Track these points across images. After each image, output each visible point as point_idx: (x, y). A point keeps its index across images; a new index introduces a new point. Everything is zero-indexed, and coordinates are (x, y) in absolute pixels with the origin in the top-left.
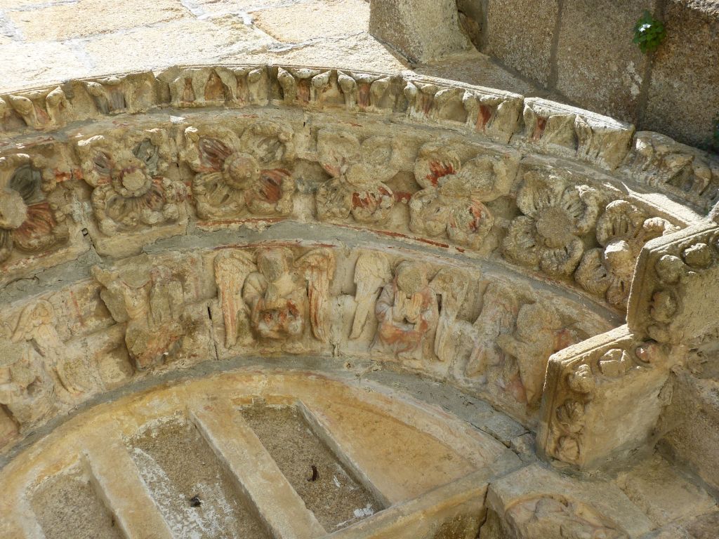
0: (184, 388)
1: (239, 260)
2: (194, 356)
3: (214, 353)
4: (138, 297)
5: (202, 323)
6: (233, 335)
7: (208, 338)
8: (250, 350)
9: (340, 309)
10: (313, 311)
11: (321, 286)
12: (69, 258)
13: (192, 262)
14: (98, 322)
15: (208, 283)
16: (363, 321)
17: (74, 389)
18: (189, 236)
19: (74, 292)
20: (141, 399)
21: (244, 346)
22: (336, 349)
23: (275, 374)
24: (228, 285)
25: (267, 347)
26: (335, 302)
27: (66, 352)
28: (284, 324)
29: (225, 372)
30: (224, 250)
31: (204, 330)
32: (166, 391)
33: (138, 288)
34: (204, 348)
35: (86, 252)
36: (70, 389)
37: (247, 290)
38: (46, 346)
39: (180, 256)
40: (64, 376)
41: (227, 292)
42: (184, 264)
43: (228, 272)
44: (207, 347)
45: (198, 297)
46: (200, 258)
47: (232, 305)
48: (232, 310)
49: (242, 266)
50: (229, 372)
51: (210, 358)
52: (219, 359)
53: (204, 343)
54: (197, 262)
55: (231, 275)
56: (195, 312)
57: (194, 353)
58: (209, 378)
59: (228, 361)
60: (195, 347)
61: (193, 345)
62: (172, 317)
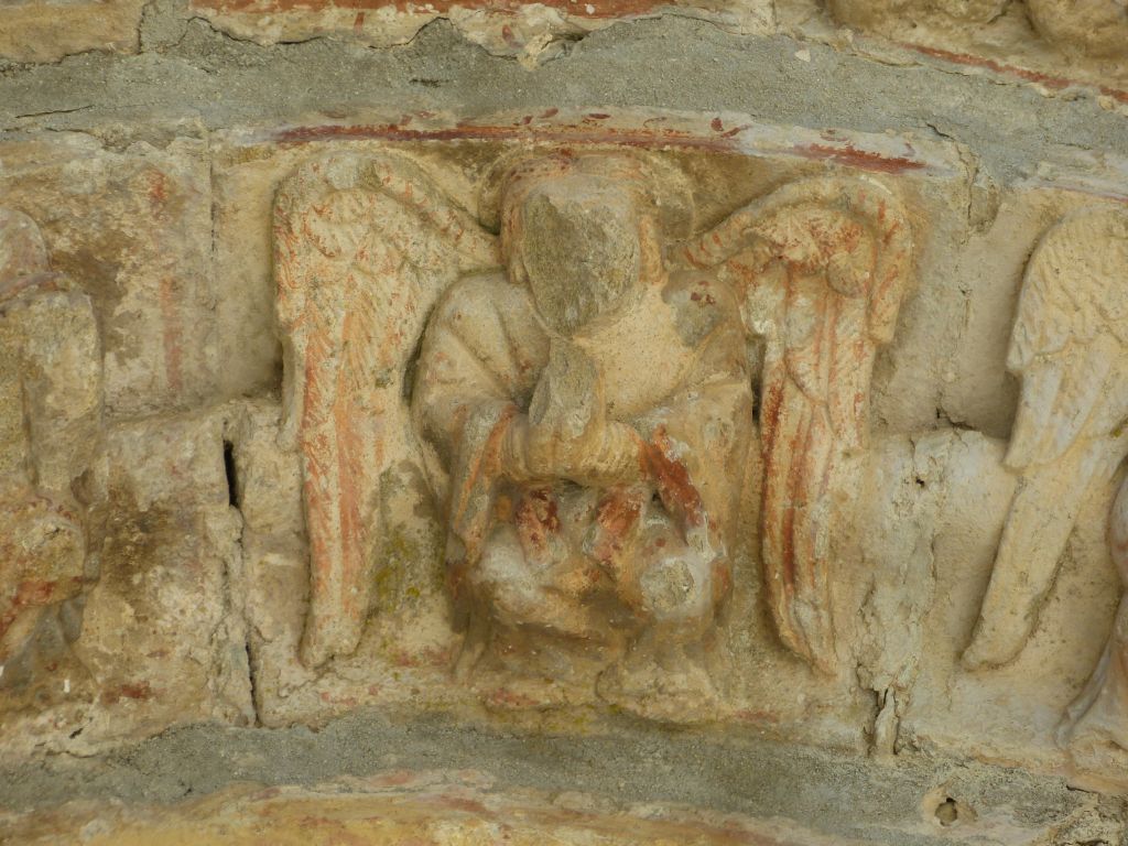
1: (406, 202)
2: (138, 693)
3: (239, 689)
5: (189, 523)
7: (215, 608)
8: (431, 686)
9: (922, 501)
10: (780, 503)
11: (832, 374)
13: (157, 198)
15: (233, 315)
16: (1040, 573)
18: (151, 57)
21: (403, 660)
22: (887, 714)
23: (551, 820)
24: (337, 332)
25: (523, 676)
26: (899, 463)
28: (618, 562)
29: (290, 791)
30: (333, 145)
31: (194, 562)
34: (188, 657)
37: (434, 368)
39: (96, 165)
41: (330, 367)
42: (117, 208)
43: (343, 264)
44: (204, 655)
45: (176, 383)
46: (203, 182)
47: (351, 439)
48: (353, 468)
49: (417, 236)
50: (312, 794)
51: (217, 712)
52: (267, 718)
53: (191, 632)
54: (182, 199)
55: (359, 280)
56: (158, 462)
57: (136, 678)
58: (206, 817)
59: (309, 734)
60: (144, 649)
61: (135, 635)
62: (35, 481)
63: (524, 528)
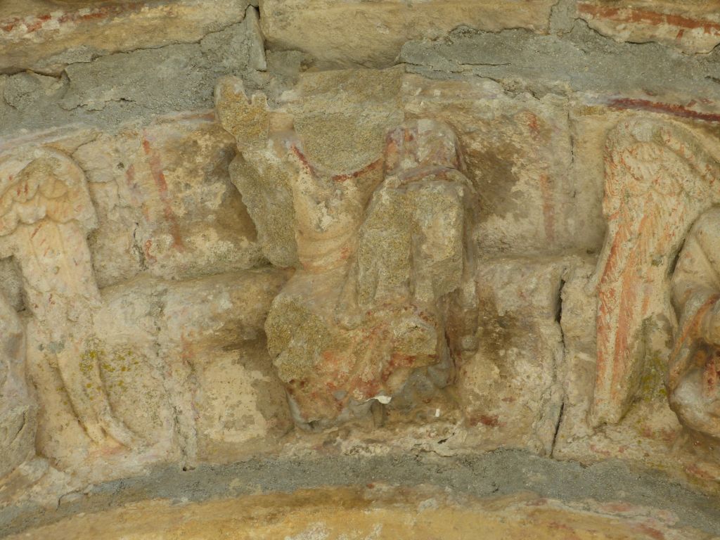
0: (409, 519)
1: (680, 155)
2: (489, 422)
3: (547, 431)
4: (335, 202)
5: (530, 327)
6: (614, 393)
7: (547, 378)
8: (656, 453)
12: (175, 34)
13: (533, 127)
14: (225, 246)
15: (584, 202)
17: (104, 432)
18: (553, 38)
19: (154, 145)
20: (272, 518)
21: (647, 433)
24: (636, 227)
25: (705, 460)
27: (97, 317)
29: (554, 503)
30: (641, 113)
31: (535, 350)
32: (354, 515)
33: (337, 178)
34: (526, 406)
35: (230, 25)
36: (93, 429)
38: (44, 286)
40: (78, 388)
41: (626, 247)
42: (508, 130)
43: (645, 186)
44: (535, 406)
45: (551, 236)
46: (562, 124)
47: (629, 294)
48: (627, 312)
49: (690, 176)
50: (565, 508)
51: (530, 444)
52: (556, 454)
53: (531, 390)
54: (549, 131)
55: (655, 197)
56: (513, 288)
57: (491, 413)
58: (497, 509)
59: (578, 468)
60: (501, 396)
61: (498, 386)
62: (412, 294)
63: (706, 374)
